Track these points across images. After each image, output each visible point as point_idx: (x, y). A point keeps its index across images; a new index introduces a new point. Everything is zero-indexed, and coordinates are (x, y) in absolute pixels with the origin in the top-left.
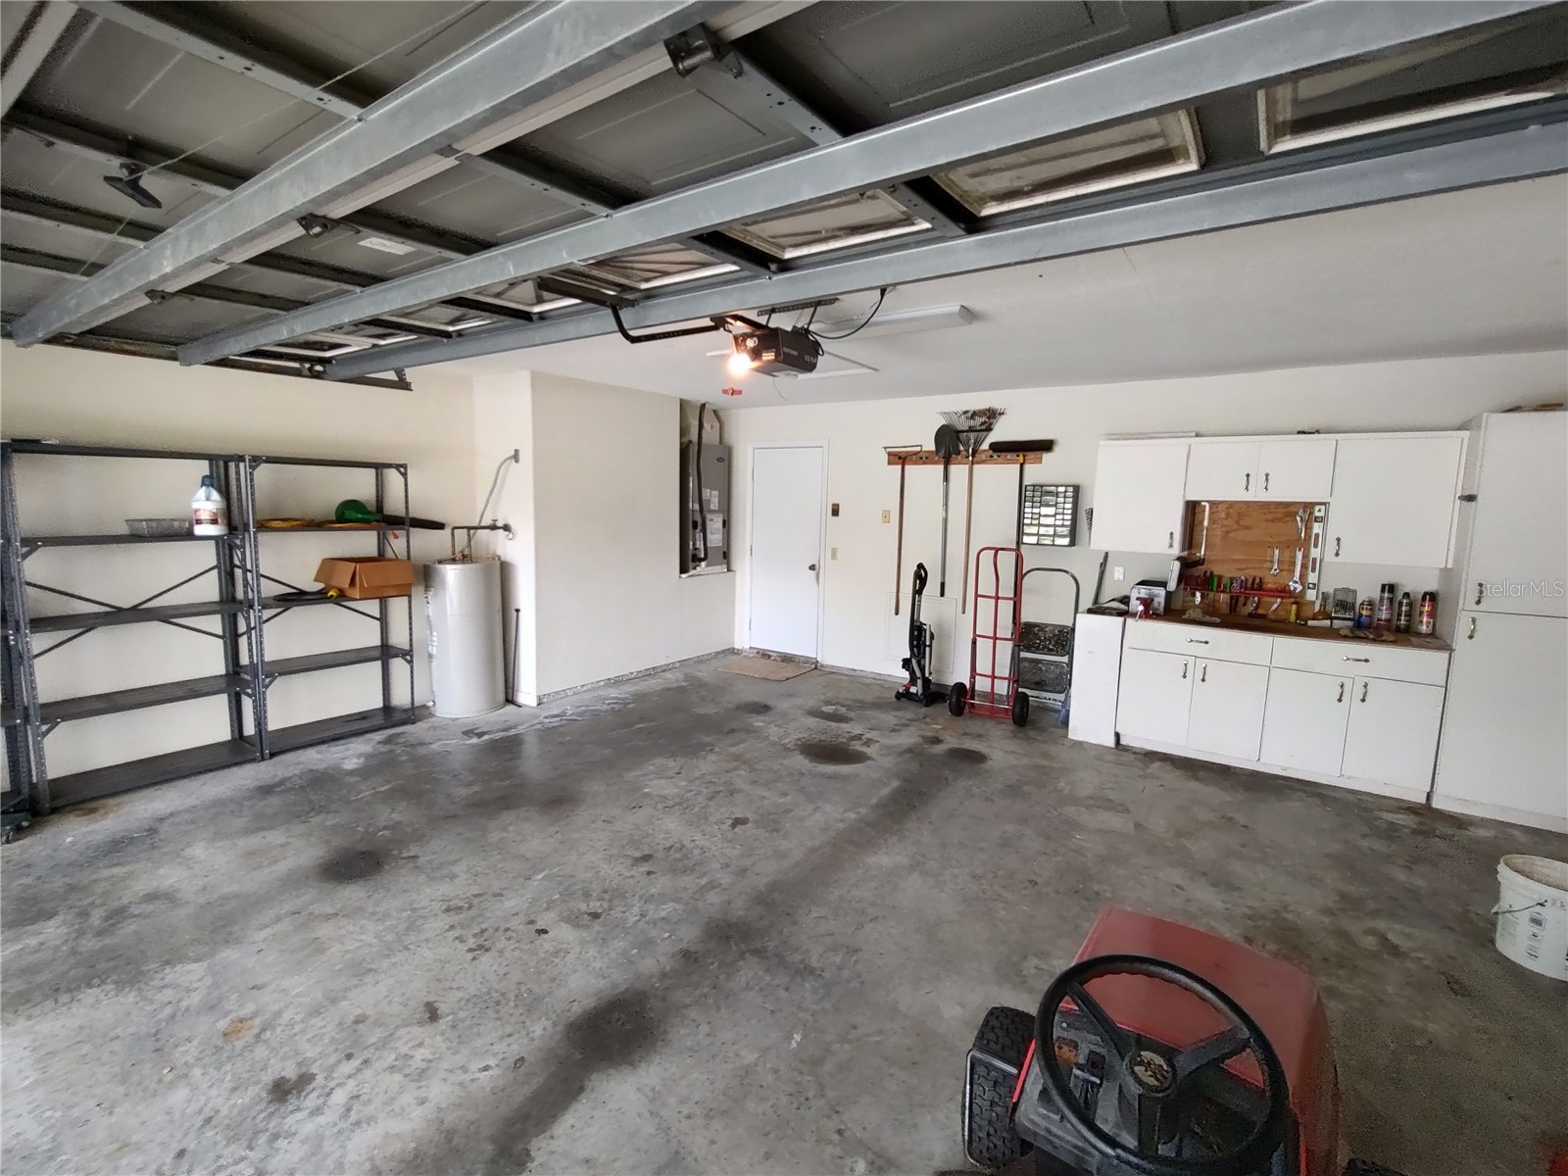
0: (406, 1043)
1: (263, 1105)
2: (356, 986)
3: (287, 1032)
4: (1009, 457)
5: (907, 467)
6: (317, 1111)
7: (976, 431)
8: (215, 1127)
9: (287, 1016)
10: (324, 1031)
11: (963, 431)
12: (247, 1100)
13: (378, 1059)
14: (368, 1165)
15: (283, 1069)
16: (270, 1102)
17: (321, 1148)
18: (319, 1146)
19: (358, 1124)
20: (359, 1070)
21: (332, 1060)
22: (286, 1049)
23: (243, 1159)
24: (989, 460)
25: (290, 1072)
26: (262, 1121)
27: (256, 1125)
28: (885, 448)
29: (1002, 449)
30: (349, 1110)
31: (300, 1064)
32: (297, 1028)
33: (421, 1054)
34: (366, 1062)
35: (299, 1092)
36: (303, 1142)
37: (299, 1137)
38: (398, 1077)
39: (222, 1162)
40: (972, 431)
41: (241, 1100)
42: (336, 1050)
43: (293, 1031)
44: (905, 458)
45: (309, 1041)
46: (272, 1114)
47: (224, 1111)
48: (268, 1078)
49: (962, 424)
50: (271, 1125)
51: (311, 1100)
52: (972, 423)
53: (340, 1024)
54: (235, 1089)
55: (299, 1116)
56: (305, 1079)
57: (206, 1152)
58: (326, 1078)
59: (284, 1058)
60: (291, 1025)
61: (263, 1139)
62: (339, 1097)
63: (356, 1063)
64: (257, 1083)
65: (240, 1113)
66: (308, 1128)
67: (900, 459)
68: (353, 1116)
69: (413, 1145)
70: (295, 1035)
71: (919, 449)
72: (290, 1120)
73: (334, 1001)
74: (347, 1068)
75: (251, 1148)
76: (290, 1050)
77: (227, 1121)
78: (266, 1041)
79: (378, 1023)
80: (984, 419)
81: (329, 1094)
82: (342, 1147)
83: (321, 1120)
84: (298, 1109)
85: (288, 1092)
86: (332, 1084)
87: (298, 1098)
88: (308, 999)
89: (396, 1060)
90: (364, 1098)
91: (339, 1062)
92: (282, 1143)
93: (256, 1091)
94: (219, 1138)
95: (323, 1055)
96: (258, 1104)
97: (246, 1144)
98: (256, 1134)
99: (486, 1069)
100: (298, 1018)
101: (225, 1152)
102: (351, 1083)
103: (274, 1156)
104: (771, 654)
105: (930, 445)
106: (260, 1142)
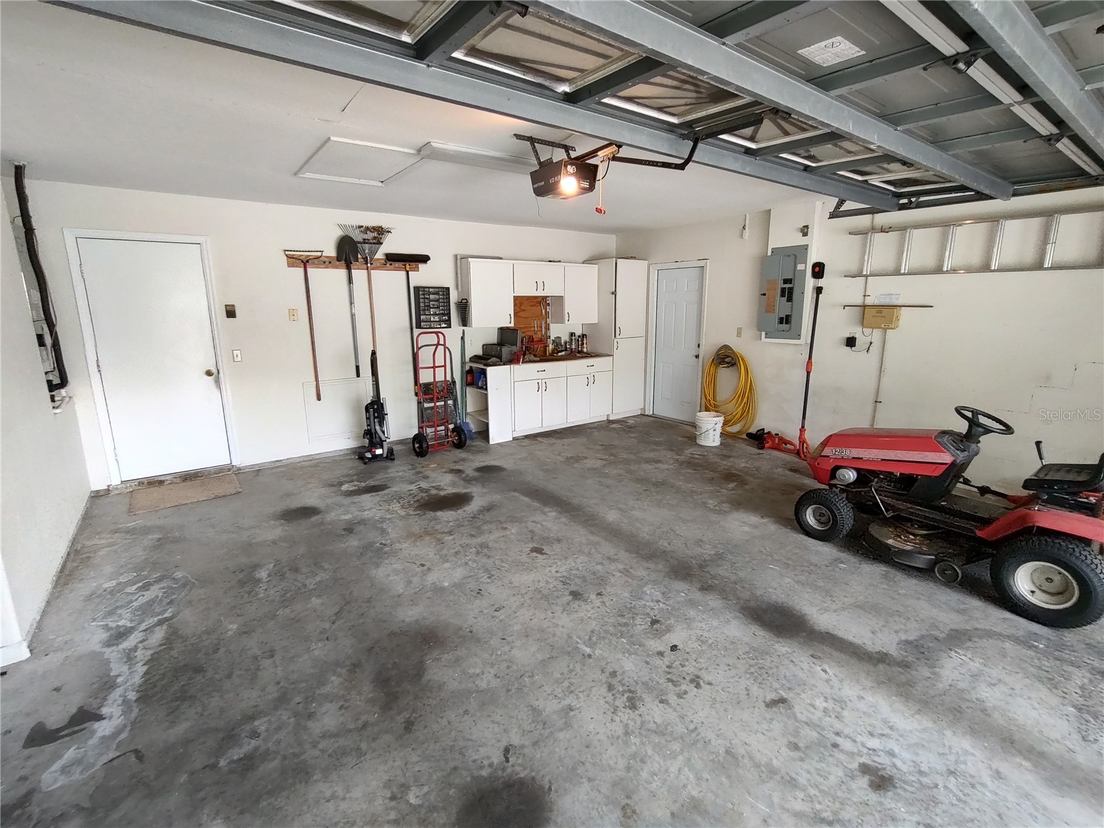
0: (813, 713)
1: (899, 791)
2: (751, 758)
3: (820, 799)
4: (397, 265)
5: (309, 270)
6: (891, 754)
7: (371, 243)
8: (931, 818)
9: (799, 806)
10: (812, 770)
11: (359, 243)
12: (899, 805)
13: (832, 727)
14: (917, 716)
15: (861, 788)
16: (895, 787)
17: (917, 743)
18: (916, 745)
19: (891, 728)
20: (847, 737)
21: (842, 757)
22: (839, 794)
23: (945, 787)
24: (383, 266)
25: (864, 781)
26: (913, 787)
27: (917, 789)
28: (285, 251)
29: (393, 259)
30: (883, 735)
31: (853, 778)
32: (812, 792)
33: (820, 703)
34: (837, 734)
35: (879, 769)
36: (917, 754)
37: (915, 758)
38: (845, 713)
39: (955, 802)
40: (365, 243)
41: (901, 809)
42: (831, 755)
43: (818, 794)
44: (307, 261)
45: (826, 778)
46: (904, 782)
47: (916, 818)
48: (873, 797)
49: (358, 236)
50: (913, 779)
51: (884, 760)
52: (366, 236)
53: (802, 760)
54: (893, 819)
55: (899, 763)
56: (865, 769)
57: (952, 815)
58: (861, 756)
59: (849, 790)
60: (810, 799)
61: (925, 780)
62: (874, 743)
63: (839, 740)
64: (881, 803)
65: (911, 804)
66: (907, 755)
67: (303, 262)
68: (887, 731)
69: (894, 698)
70: (821, 791)
71: (319, 254)
72: (904, 768)
73: (773, 772)
74: (846, 745)
75: (936, 786)
76: (840, 789)
77: (923, 812)
78: (835, 813)
79: (796, 733)
80: (375, 234)
81: (874, 750)
82: (911, 732)
83: (896, 750)
84: (894, 766)
85: (882, 777)
86: (865, 751)
87: (885, 769)
88: (775, 793)
89: (830, 716)
90: (870, 729)
91: (842, 751)
92: (924, 768)
93: (889, 800)
94: (938, 811)
95: (839, 763)
96: (899, 795)
97: (935, 790)
98: (923, 786)
99: (825, 671)
100: (801, 795)
101: (947, 802)
102: (859, 739)
103: (935, 768)
104: (162, 478)
105: (331, 252)
106: (930, 782)
